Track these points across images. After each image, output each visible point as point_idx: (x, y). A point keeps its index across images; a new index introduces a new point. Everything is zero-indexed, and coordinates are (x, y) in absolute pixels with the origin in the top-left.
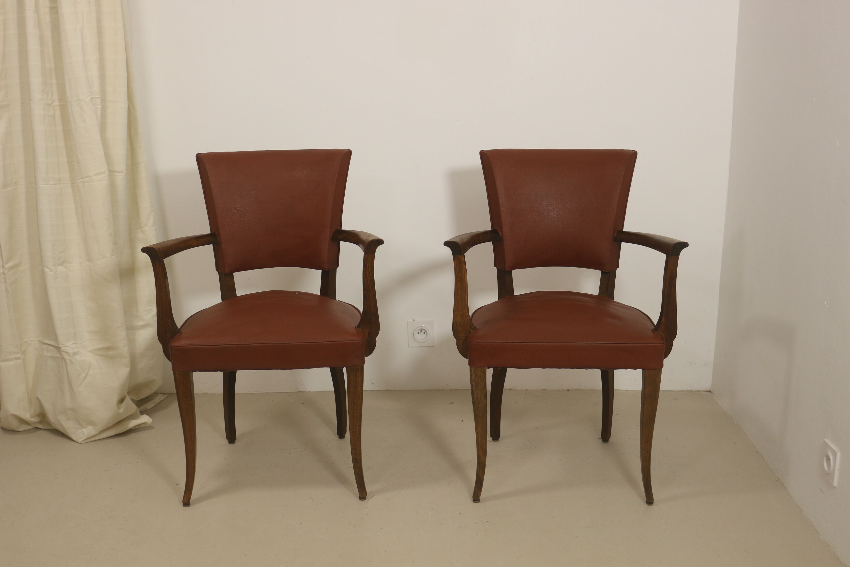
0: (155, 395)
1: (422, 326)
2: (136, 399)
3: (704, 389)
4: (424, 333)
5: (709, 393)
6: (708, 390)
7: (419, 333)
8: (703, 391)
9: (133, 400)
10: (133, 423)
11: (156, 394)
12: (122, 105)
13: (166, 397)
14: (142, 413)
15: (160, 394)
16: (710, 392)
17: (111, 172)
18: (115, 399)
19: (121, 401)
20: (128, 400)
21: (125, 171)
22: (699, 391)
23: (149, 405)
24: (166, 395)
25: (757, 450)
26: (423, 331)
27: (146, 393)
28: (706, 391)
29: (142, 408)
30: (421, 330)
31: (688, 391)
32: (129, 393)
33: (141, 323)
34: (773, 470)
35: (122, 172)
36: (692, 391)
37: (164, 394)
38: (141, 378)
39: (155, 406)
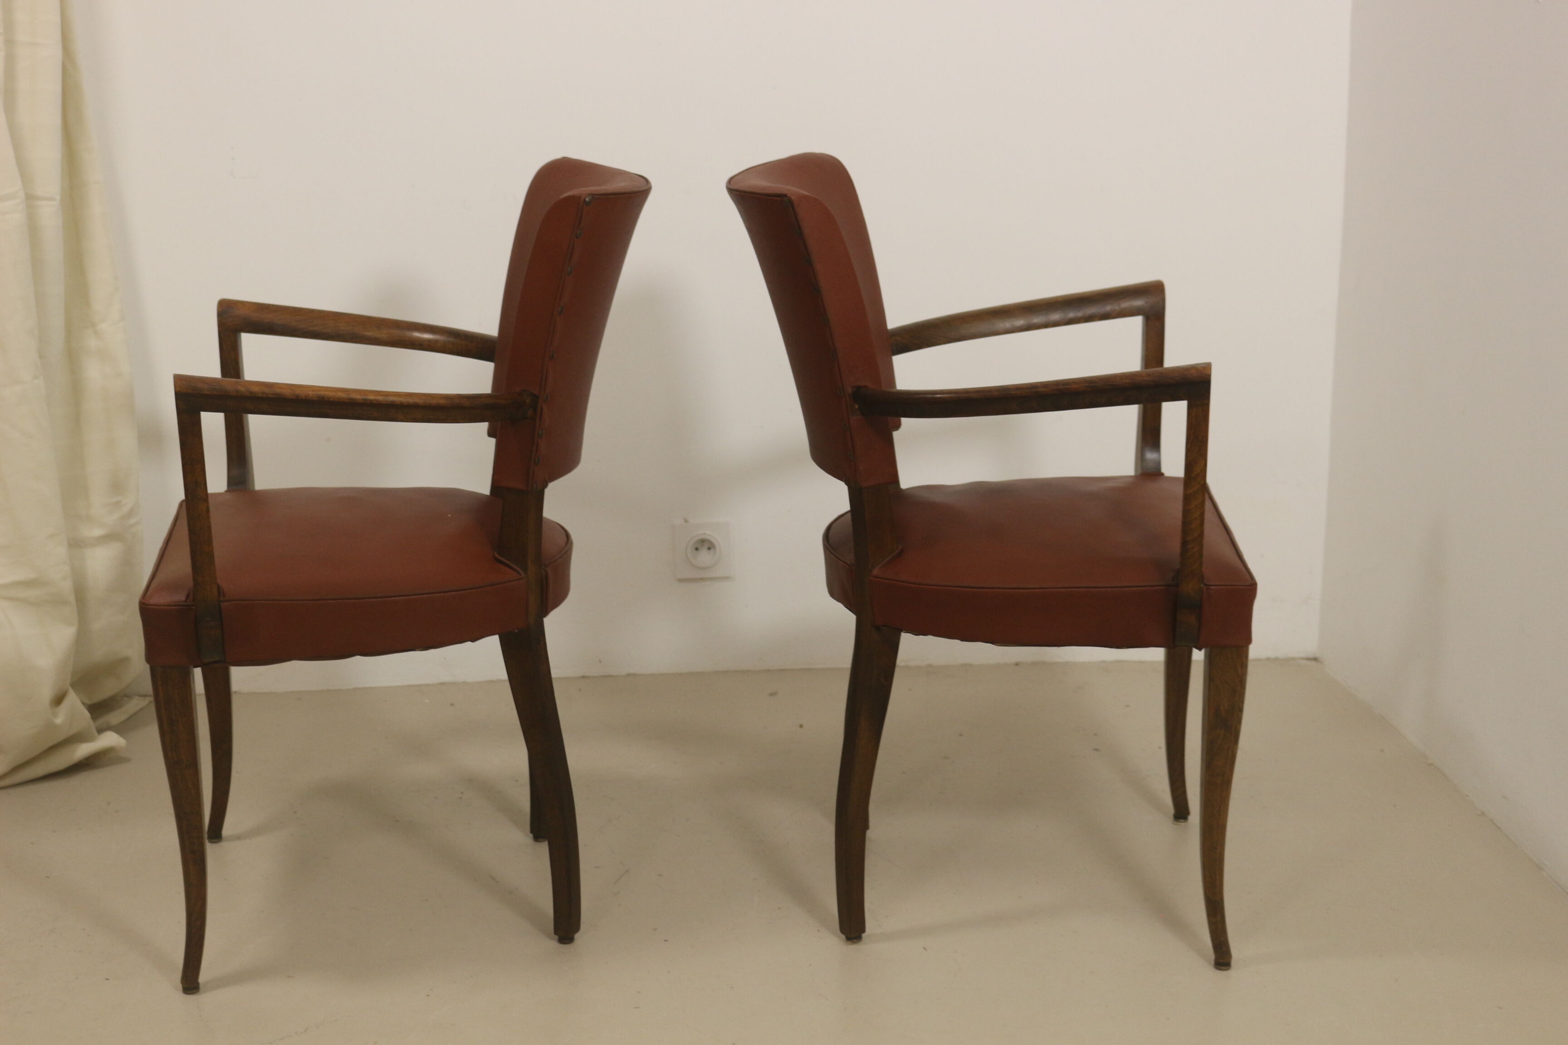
0: (126, 698)
1: (704, 534)
2: (88, 702)
3: (1303, 655)
4: (709, 549)
5: (1313, 663)
6: (1311, 656)
7: (697, 549)
8: (1303, 659)
9: (83, 701)
10: (83, 750)
11: (127, 695)
12: (52, 52)
14: (100, 731)
15: (137, 698)
16: (1315, 659)
17: (30, 199)
18: (47, 693)
19: (58, 700)
20: (73, 700)
21: (58, 198)
22: (1293, 659)
23: (115, 717)
24: (148, 700)
25: (1429, 762)
26: (707, 545)
27: (108, 689)
28: (1308, 659)
29: (101, 721)
30: (703, 541)
31: (1268, 659)
32: (75, 685)
33: (97, 532)
34: (1467, 796)
35: (52, 199)
36: (1276, 659)
38: (99, 652)
39: (128, 719)
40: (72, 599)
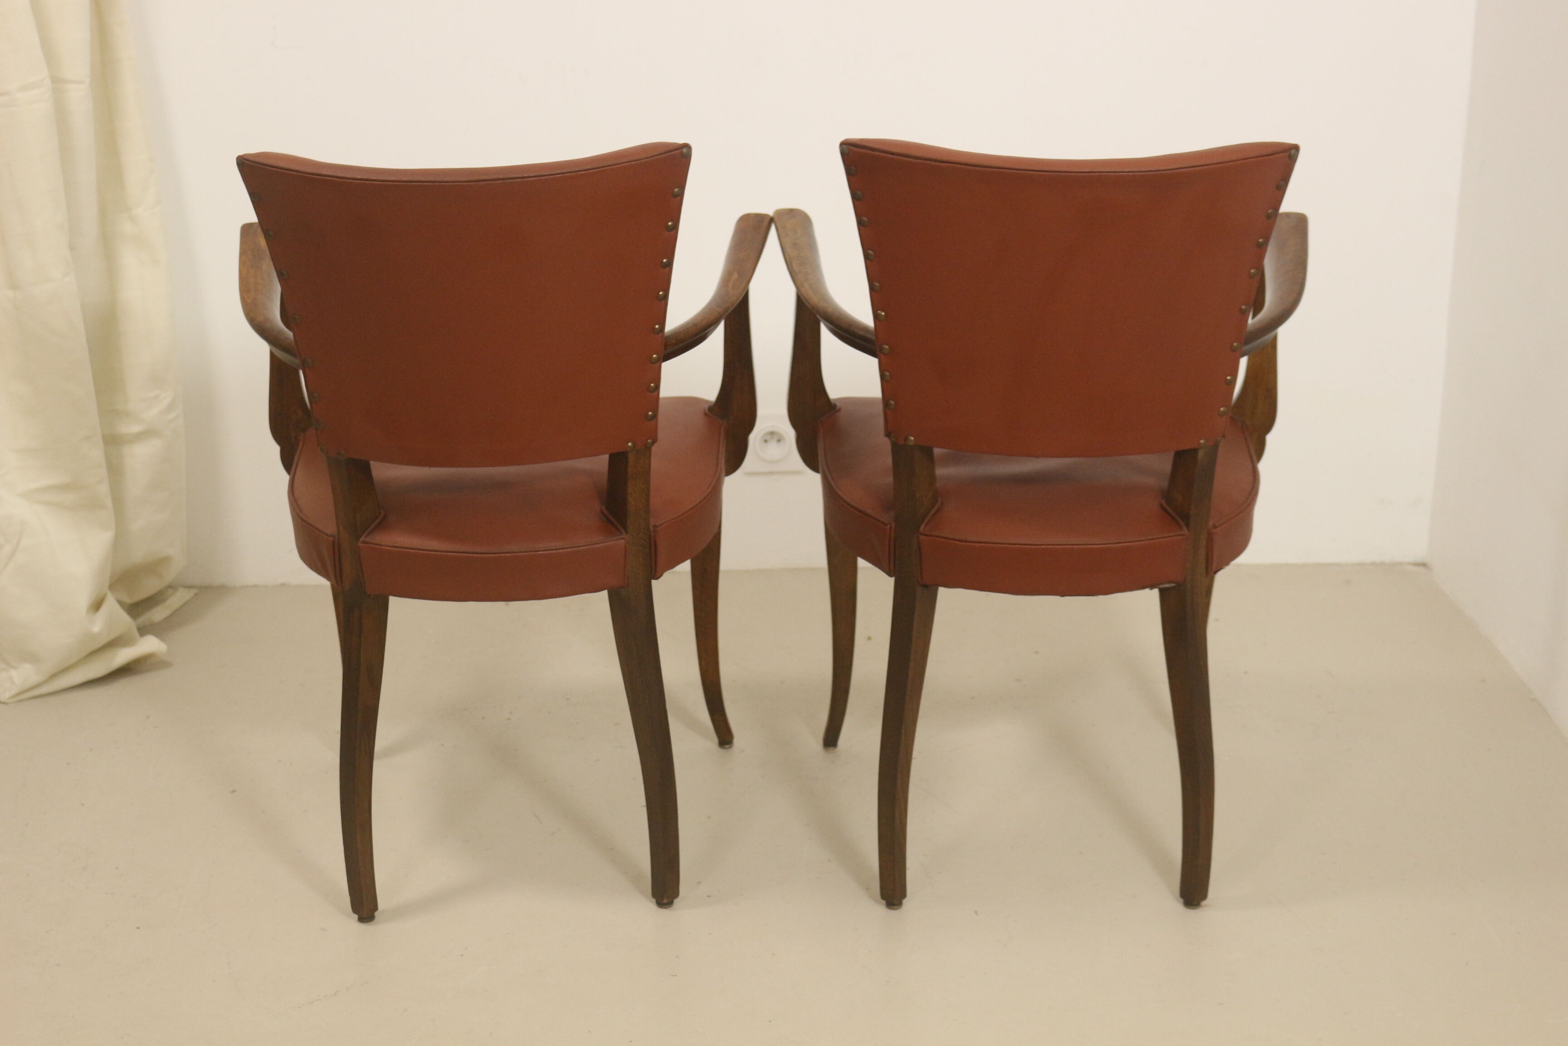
0: (170, 590)
1: (773, 426)
2: (128, 601)
3: (1410, 560)
4: (779, 441)
5: (1422, 569)
6: (1419, 561)
7: (766, 442)
9: (121, 603)
10: (124, 655)
11: (172, 587)
13: (196, 594)
14: (143, 631)
15: (181, 590)
16: (1424, 565)
17: (57, 83)
18: (83, 600)
19: (97, 606)
20: (111, 604)
21: (87, 80)
22: (1400, 564)
23: (158, 614)
24: (193, 592)
26: (776, 437)
27: (151, 586)
28: (1417, 564)
29: (144, 619)
30: (772, 434)
31: (1373, 564)
32: (112, 587)
33: (135, 429)
35: (82, 83)
36: (1382, 564)
37: (190, 587)
38: (139, 554)
39: (171, 615)
40: (109, 502)
